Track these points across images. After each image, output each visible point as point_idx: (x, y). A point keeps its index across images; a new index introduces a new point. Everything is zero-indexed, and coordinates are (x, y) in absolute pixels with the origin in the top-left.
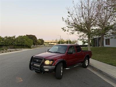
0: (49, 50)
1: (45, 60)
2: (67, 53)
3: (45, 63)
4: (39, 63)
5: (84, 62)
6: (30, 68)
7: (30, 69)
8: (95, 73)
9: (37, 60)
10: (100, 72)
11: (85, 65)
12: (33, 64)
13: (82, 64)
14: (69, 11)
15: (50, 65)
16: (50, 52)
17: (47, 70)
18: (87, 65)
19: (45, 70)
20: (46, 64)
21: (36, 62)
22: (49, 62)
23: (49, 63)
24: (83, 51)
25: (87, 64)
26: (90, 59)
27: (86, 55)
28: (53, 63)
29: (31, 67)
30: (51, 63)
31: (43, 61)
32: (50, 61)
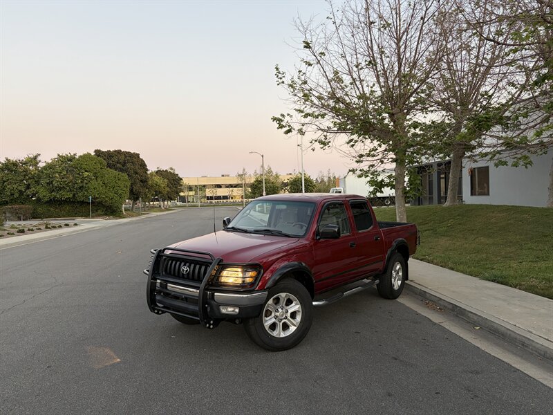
0: (229, 221)
1: (223, 266)
2: (317, 233)
3: (223, 280)
4: (193, 279)
5: (384, 274)
6: (152, 303)
7: (152, 309)
8: (436, 318)
9: (185, 269)
10: (456, 312)
11: (391, 286)
12: (164, 286)
13: (377, 281)
14: (308, 36)
15: (244, 288)
16: (234, 230)
17: (230, 310)
18: (396, 287)
19: (224, 311)
20: (225, 285)
21: (179, 276)
22: (240, 275)
23: (240, 281)
24: (381, 225)
25: (397, 284)
26: (411, 262)
27: (394, 244)
28: (256, 278)
29: (156, 298)
30: (248, 280)
31: (212, 271)
32: (244, 272)
